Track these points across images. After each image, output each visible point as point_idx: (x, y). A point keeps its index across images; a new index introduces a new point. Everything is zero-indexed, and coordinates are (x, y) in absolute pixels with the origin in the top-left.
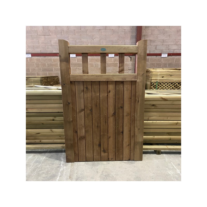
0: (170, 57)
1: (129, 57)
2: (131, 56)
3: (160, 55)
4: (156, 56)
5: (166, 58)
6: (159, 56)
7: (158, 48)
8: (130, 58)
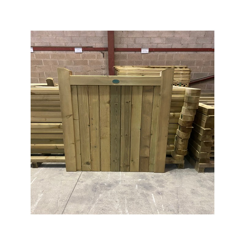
0: (152, 53)
1: (100, 53)
2: (103, 52)
3: (140, 50)
4: (135, 51)
5: (147, 55)
6: (138, 52)
7: (137, 41)
8: (102, 54)
